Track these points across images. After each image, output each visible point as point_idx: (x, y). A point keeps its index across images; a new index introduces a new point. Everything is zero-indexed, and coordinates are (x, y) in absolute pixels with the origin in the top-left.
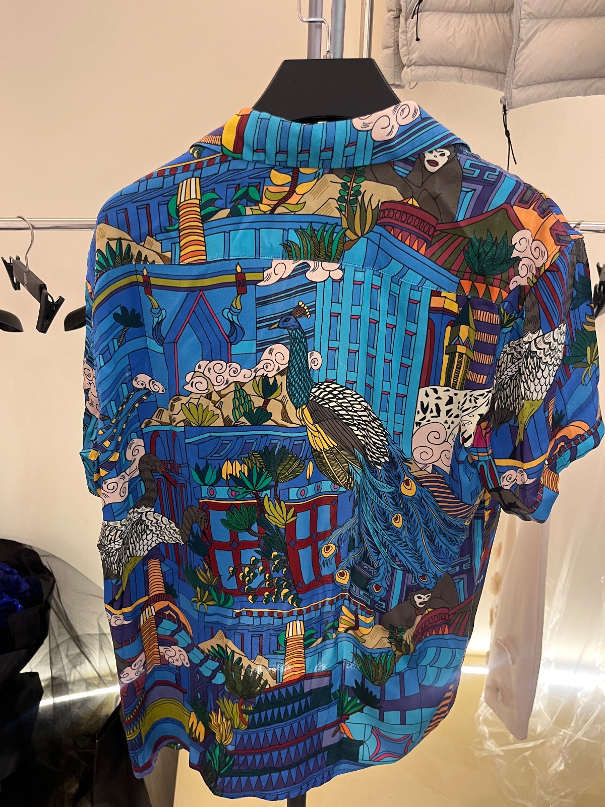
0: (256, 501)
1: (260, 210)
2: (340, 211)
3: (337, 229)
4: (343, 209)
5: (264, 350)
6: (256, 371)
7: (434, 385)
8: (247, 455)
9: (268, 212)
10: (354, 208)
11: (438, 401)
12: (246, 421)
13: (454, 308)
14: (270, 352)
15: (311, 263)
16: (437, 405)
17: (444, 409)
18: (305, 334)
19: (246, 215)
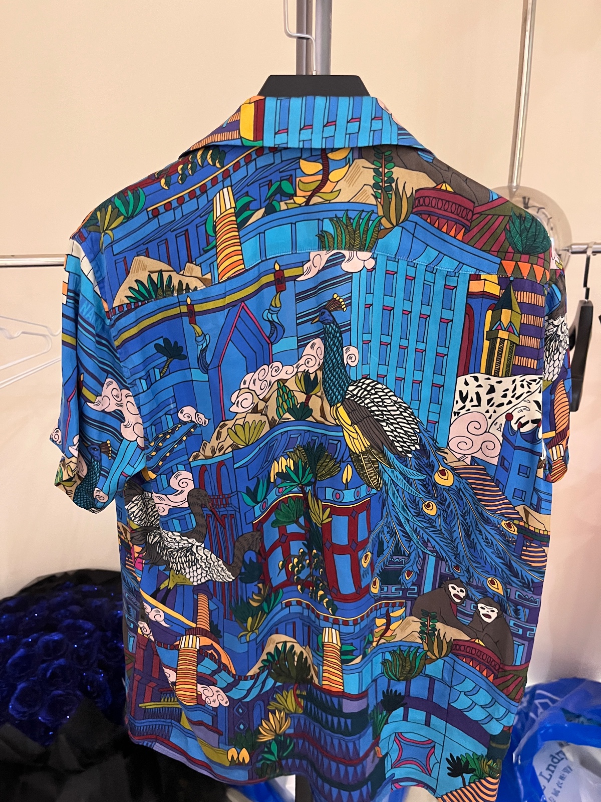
0: (302, 495)
1: (295, 203)
2: (376, 198)
3: (374, 216)
4: (378, 196)
5: (306, 345)
6: (298, 367)
7: (474, 373)
8: (292, 450)
9: (304, 204)
10: (390, 195)
11: (479, 389)
12: (290, 417)
13: (496, 290)
14: (312, 347)
15: (346, 253)
16: (477, 394)
17: (485, 398)
18: (339, 328)
19: (280, 211)
